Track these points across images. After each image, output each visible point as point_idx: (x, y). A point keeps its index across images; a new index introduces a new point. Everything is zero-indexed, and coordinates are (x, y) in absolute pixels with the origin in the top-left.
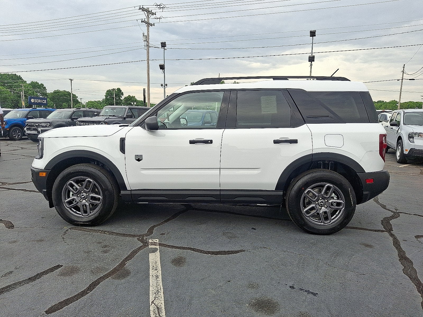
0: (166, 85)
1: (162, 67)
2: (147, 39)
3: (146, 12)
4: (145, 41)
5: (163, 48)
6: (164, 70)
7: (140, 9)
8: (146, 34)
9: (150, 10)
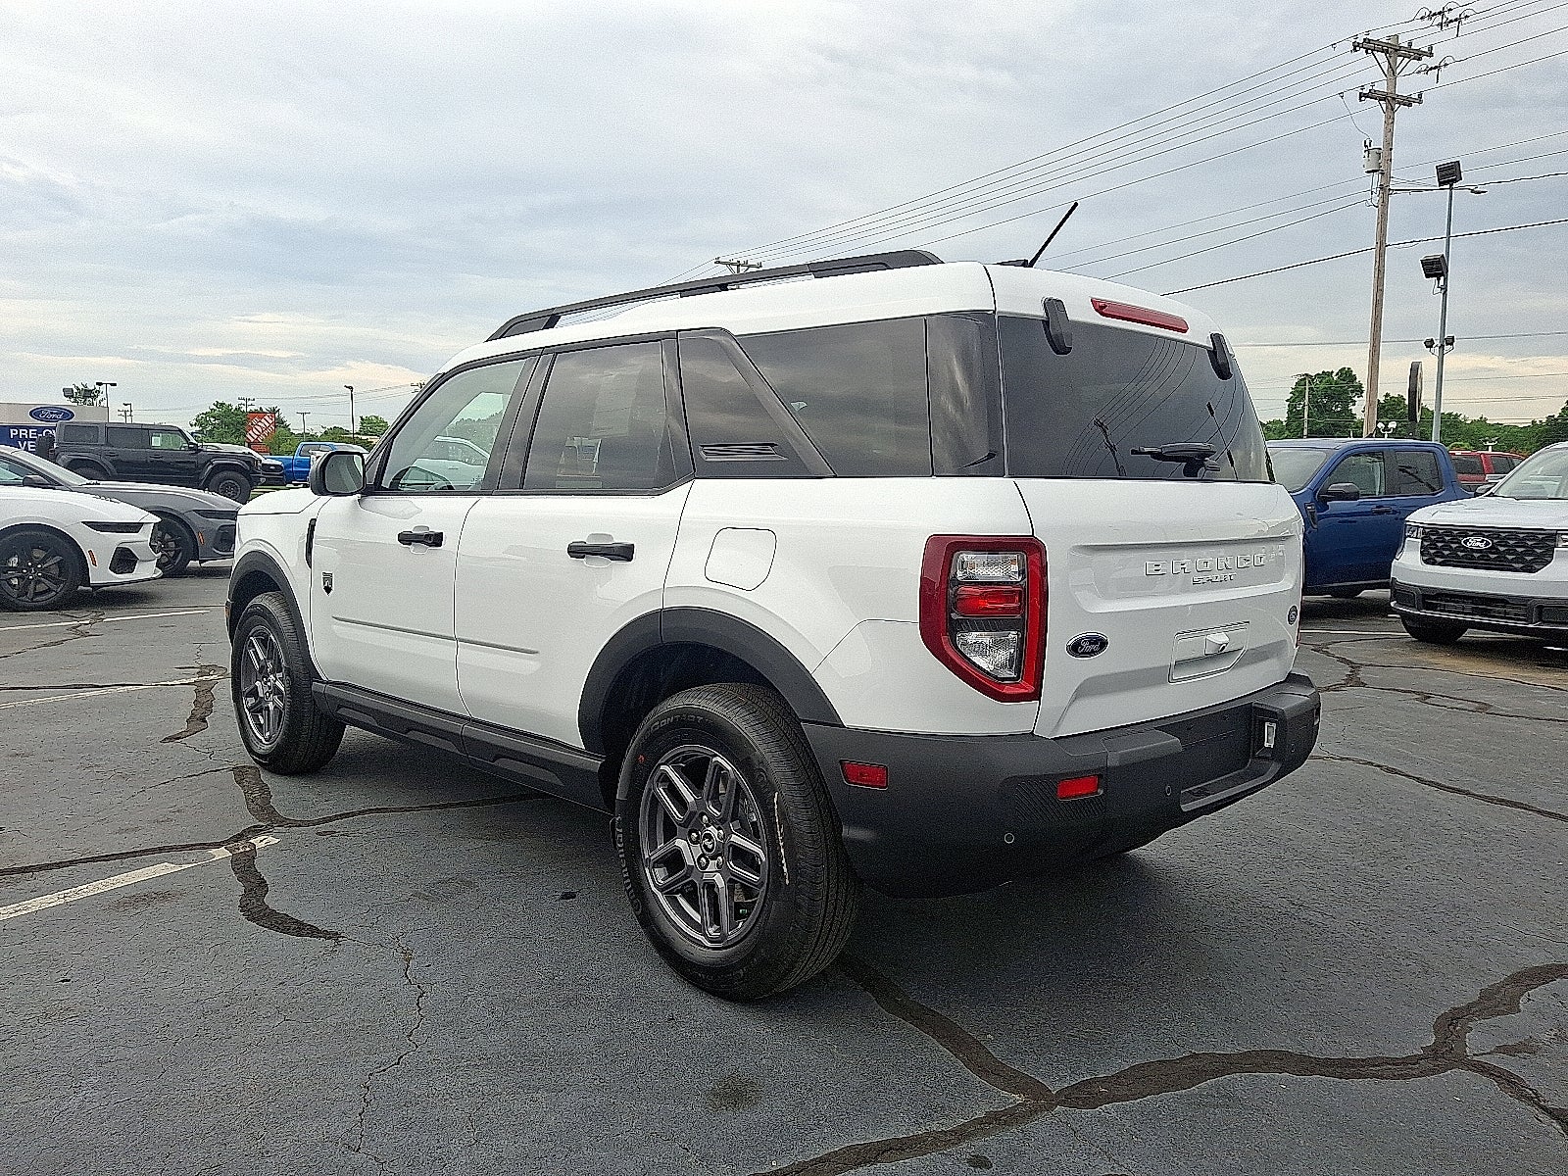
0: (1451, 341)
1: (1435, 268)
2: (1380, 162)
3: (1381, 56)
4: (1374, 171)
5: (1448, 186)
6: (1445, 280)
7: (1356, 47)
8: (1378, 143)
9: (1403, 42)
